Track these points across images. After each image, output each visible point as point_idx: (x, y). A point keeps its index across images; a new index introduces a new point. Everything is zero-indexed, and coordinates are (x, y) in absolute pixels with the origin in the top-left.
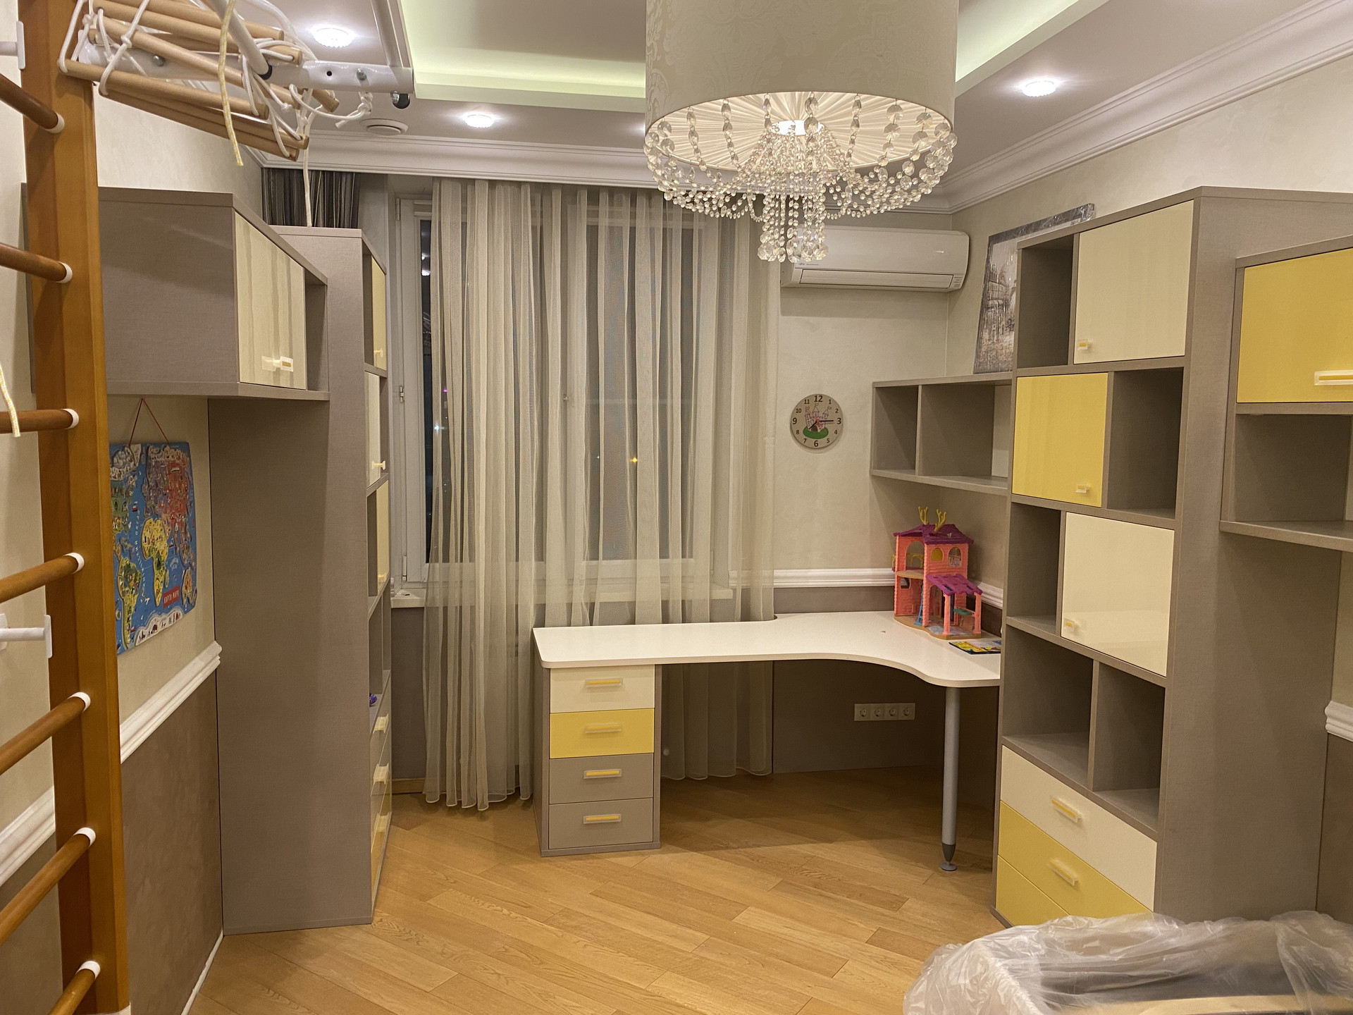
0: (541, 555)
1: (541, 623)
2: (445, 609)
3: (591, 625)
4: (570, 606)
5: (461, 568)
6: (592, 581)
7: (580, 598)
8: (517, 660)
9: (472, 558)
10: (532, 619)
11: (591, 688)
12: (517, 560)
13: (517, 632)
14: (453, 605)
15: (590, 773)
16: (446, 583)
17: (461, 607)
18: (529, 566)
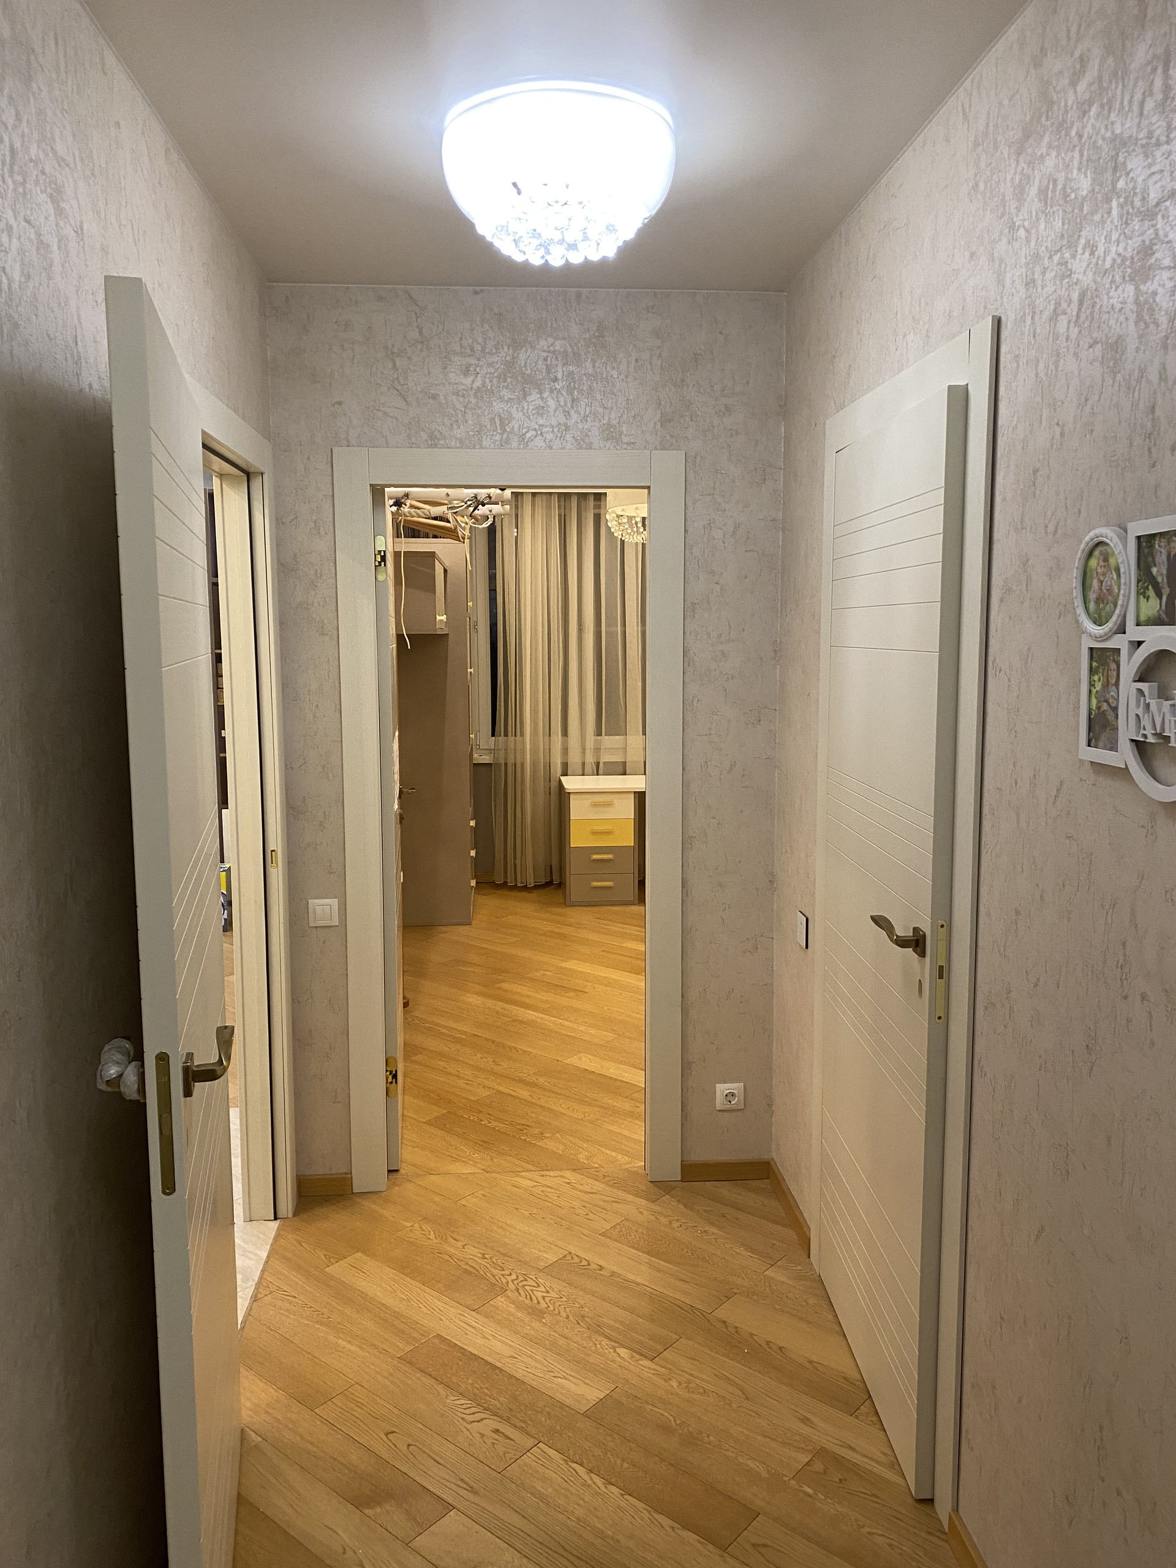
0: (565, 733)
1: (565, 774)
2: (506, 764)
3: (598, 775)
4: (583, 764)
5: (515, 741)
6: (597, 750)
7: (590, 759)
8: (550, 797)
9: (522, 735)
10: (559, 771)
11: (595, 805)
12: (550, 735)
13: (550, 781)
14: (511, 761)
15: (595, 857)
16: (506, 750)
17: (515, 764)
18: (557, 738)
